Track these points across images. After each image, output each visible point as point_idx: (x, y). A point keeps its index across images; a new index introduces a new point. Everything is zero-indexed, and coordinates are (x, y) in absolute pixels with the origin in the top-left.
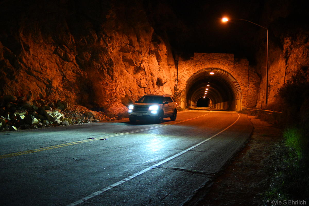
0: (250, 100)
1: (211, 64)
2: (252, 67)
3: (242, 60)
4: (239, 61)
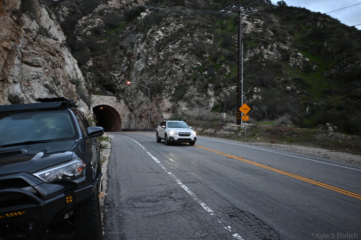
0: (126, 124)
1: (103, 102)
2: (126, 105)
3: (121, 100)
4: (119, 101)
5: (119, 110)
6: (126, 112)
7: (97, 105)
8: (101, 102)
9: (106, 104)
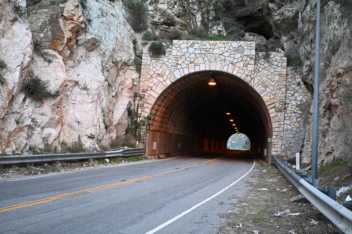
0: (288, 139)
1: (207, 62)
2: (295, 69)
3: (273, 54)
4: (267, 57)
5: (266, 87)
6: (293, 95)
7: (187, 73)
8: (200, 60)
9: (216, 67)
